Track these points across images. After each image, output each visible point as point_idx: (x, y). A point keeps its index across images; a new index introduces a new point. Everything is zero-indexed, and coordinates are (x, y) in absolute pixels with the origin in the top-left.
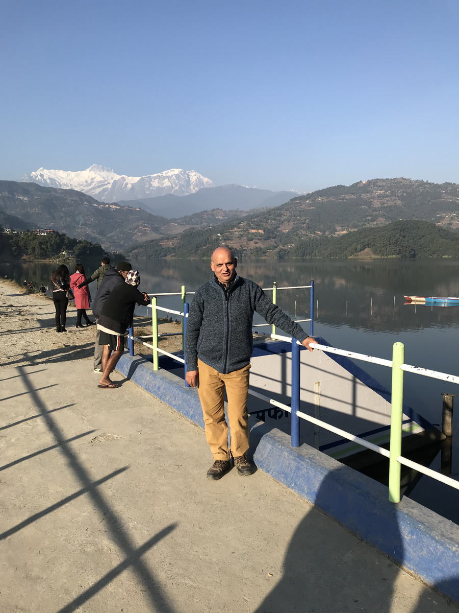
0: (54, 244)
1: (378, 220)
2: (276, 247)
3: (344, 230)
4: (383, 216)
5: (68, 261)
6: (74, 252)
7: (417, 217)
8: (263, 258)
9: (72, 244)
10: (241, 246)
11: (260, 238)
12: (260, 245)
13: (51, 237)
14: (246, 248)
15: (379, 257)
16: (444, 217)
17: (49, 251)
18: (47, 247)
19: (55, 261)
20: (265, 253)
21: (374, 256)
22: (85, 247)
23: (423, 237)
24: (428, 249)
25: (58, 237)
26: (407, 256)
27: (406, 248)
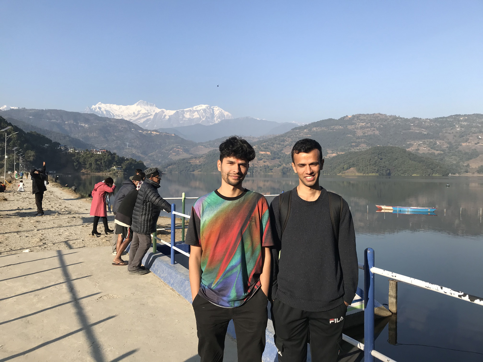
0: (107, 161)
1: (361, 145)
2: (280, 165)
3: (334, 153)
4: (364, 142)
5: (117, 174)
6: (122, 167)
7: (391, 144)
8: (270, 174)
9: (121, 161)
11: (267, 158)
12: (268, 163)
13: (105, 155)
14: (257, 166)
15: (361, 174)
16: (413, 144)
17: (103, 166)
18: (101, 163)
19: (107, 174)
20: (271, 170)
21: (357, 174)
22: (131, 164)
23: (397, 159)
24: (400, 169)
25: (110, 156)
26: (384, 174)
27: (383, 168)
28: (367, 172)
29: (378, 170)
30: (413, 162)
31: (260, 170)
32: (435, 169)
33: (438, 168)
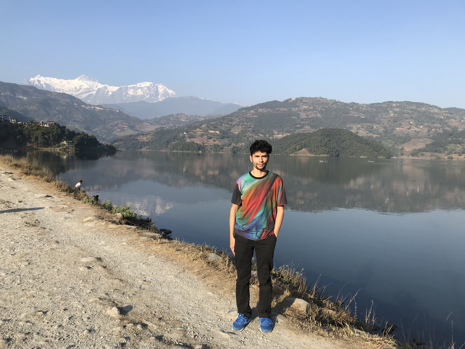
0: (56, 134)
1: (305, 127)
2: (230, 145)
3: (280, 134)
4: (308, 124)
5: (68, 150)
6: (73, 142)
7: (333, 127)
8: (220, 153)
9: (71, 135)
10: (203, 143)
11: (217, 137)
12: (216, 143)
13: (53, 128)
14: (207, 145)
15: (313, 155)
16: (353, 128)
17: (51, 141)
18: (49, 137)
19: (56, 149)
20: (222, 149)
21: (309, 155)
22: (82, 139)
23: (344, 141)
24: (348, 151)
25: (59, 129)
26: (334, 156)
27: (333, 149)
28: (318, 153)
29: (328, 151)
30: (360, 144)
31: (211, 149)
32: (380, 152)
33: (383, 150)
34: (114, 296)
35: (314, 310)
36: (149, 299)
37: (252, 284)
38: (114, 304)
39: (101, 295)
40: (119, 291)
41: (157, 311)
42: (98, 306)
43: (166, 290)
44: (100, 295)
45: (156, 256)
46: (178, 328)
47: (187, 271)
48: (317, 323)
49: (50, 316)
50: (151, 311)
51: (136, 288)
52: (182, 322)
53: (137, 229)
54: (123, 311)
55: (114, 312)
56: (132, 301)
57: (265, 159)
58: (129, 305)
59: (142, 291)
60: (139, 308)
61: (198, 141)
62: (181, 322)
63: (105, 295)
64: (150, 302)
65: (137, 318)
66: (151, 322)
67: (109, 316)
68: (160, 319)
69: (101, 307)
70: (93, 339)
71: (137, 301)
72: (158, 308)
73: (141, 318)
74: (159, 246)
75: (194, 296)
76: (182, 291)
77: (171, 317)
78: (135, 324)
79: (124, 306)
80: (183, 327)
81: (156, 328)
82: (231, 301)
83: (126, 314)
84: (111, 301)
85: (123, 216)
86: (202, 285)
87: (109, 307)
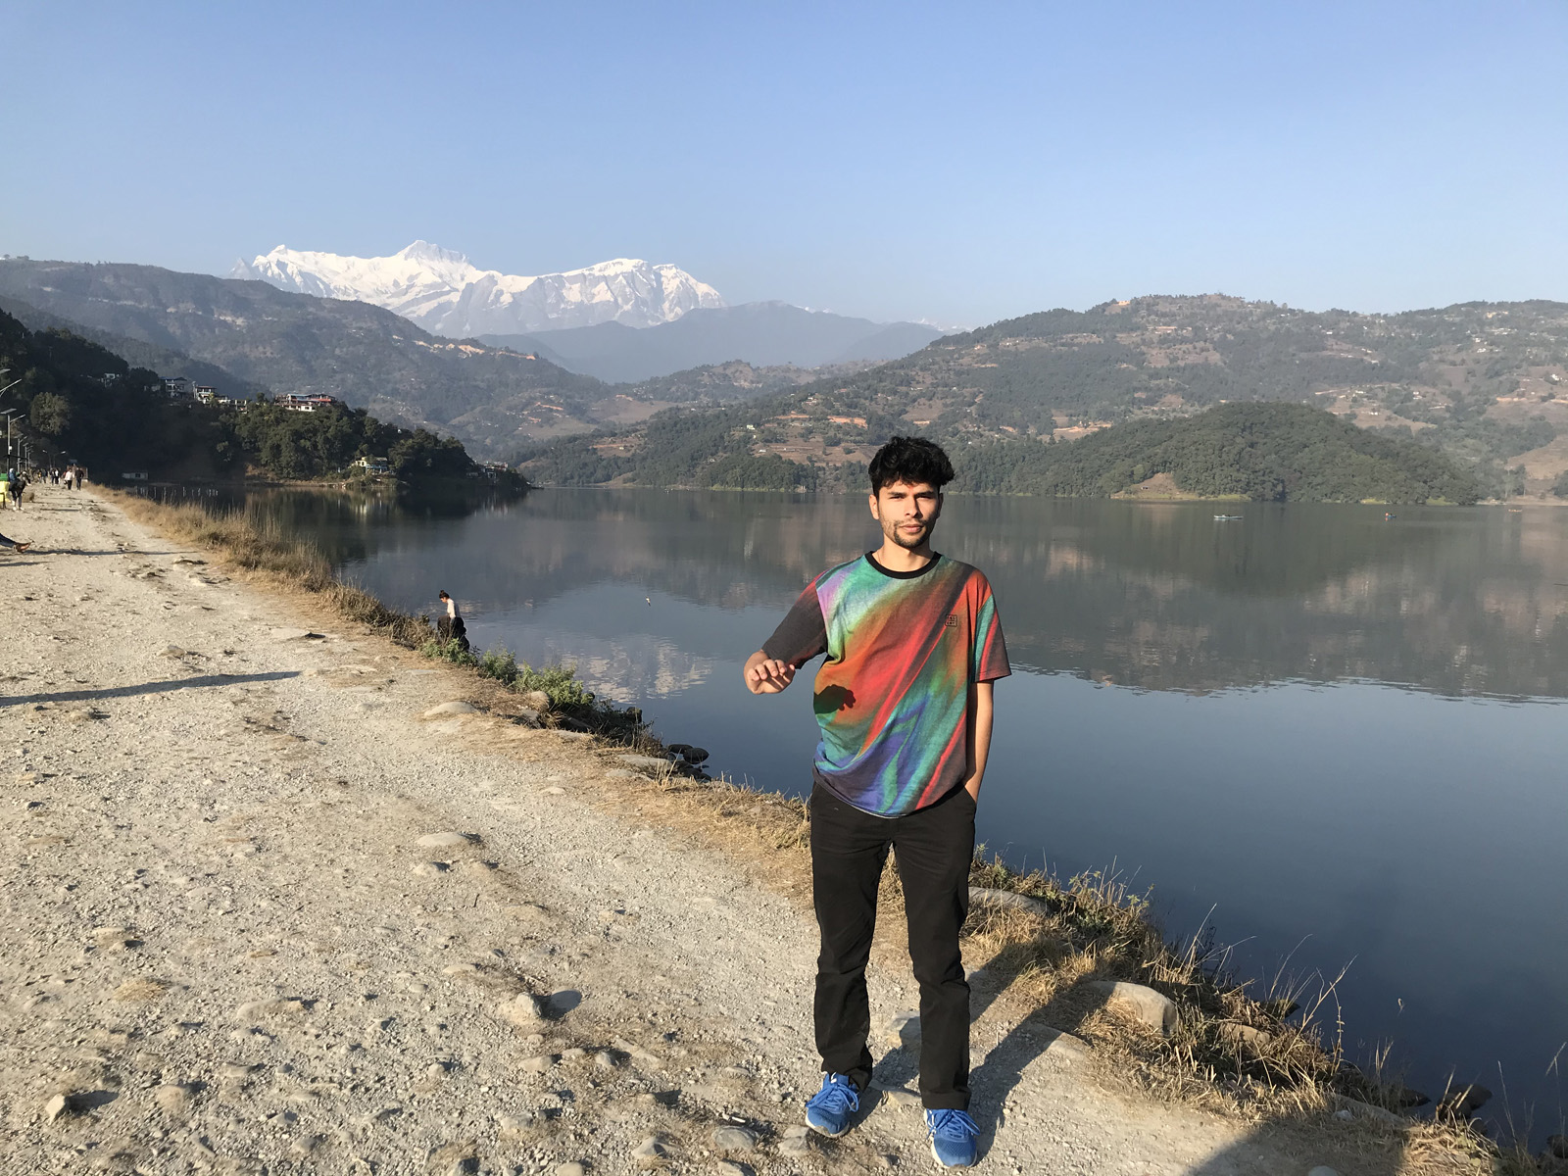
0: (335, 437)
1: (1163, 400)
3: (1075, 424)
4: (1177, 390)
5: (373, 487)
6: (389, 463)
7: (1263, 396)
9: (383, 439)
10: (809, 459)
11: (857, 438)
12: (857, 456)
13: (328, 418)
14: (824, 465)
15: (1192, 497)
16: (1335, 399)
17: (320, 457)
18: (315, 446)
19: (335, 485)
21: (1179, 496)
22: (422, 448)
23: (1305, 446)
24: (1319, 480)
25: (345, 418)
26: (1267, 497)
27: (1263, 475)
28: (1211, 488)
29: (1248, 483)
30: (1362, 456)
31: (837, 479)
32: (1437, 483)
33: (1446, 477)
34: (522, 959)
35: (1190, 1025)
36: (634, 973)
37: (975, 932)
38: (522, 983)
39: (482, 955)
40: (538, 942)
41: (661, 1010)
42: (471, 989)
43: (689, 945)
44: (476, 954)
45: (656, 833)
46: (729, 1069)
47: (757, 882)
48: (1200, 1070)
49: (323, 1015)
50: (643, 1009)
51: (591, 936)
52: (741, 1049)
53: (594, 744)
54: (551, 1008)
55: (521, 1010)
56: (581, 977)
57: (927, 507)
58: (570, 988)
59: (611, 944)
60: (603, 1001)
61: (792, 453)
62: (737, 1048)
63: (495, 956)
64: (637, 982)
65: (596, 1031)
66: (642, 1046)
67: (505, 1023)
68: (670, 1036)
69: (482, 994)
70: (458, 1093)
71: (596, 976)
72: (663, 1002)
73: (610, 1032)
74: (668, 801)
75: (781, 967)
76: (743, 948)
77: (706, 1031)
78: (590, 1050)
79: (553, 993)
80: (743, 1066)
81: (657, 1066)
82: (903, 986)
83: (561, 1019)
84: (512, 975)
85: (552, 700)
86: (807, 931)
87: (507, 995)
